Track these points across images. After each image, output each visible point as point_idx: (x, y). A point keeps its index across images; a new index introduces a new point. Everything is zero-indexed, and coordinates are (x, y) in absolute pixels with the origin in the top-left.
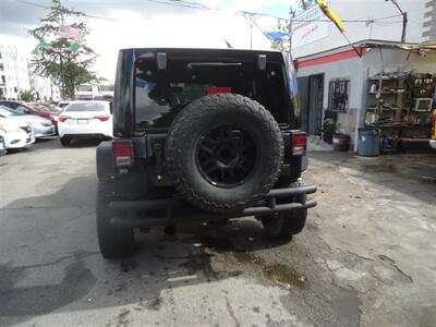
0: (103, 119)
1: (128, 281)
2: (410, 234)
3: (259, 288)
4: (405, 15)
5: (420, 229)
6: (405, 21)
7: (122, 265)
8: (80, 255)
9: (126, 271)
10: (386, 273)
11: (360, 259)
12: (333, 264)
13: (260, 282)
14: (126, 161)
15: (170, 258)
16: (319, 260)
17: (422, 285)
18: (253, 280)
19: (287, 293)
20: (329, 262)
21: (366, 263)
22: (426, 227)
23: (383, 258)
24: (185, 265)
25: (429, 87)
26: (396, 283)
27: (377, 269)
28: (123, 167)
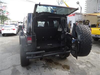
0: (14, 29)
1: (29, 72)
2: (91, 56)
3: (63, 71)
4: (81, 7)
5: (93, 54)
6: (81, 9)
7: (27, 68)
8: (14, 66)
9: (28, 70)
10: (89, 65)
11: (83, 62)
12: (78, 64)
13: (62, 70)
14: (30, 42)
15: (39, 65)
16: (74, 63)
17: (98, 68)
18: (61, 70)
19: (69, 72)
20: (76, 64)
21: (85, 63)
22: (94, 54)
23: (88, 62)
24: (43, 67)
25: (88, 23)
26: (92, 68)
27: (87, 64)
28: (29, 43)
